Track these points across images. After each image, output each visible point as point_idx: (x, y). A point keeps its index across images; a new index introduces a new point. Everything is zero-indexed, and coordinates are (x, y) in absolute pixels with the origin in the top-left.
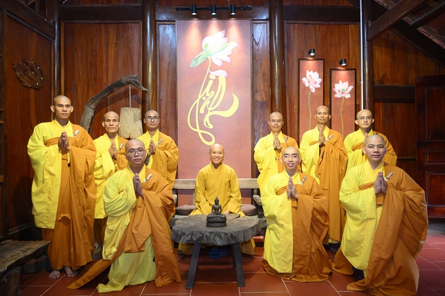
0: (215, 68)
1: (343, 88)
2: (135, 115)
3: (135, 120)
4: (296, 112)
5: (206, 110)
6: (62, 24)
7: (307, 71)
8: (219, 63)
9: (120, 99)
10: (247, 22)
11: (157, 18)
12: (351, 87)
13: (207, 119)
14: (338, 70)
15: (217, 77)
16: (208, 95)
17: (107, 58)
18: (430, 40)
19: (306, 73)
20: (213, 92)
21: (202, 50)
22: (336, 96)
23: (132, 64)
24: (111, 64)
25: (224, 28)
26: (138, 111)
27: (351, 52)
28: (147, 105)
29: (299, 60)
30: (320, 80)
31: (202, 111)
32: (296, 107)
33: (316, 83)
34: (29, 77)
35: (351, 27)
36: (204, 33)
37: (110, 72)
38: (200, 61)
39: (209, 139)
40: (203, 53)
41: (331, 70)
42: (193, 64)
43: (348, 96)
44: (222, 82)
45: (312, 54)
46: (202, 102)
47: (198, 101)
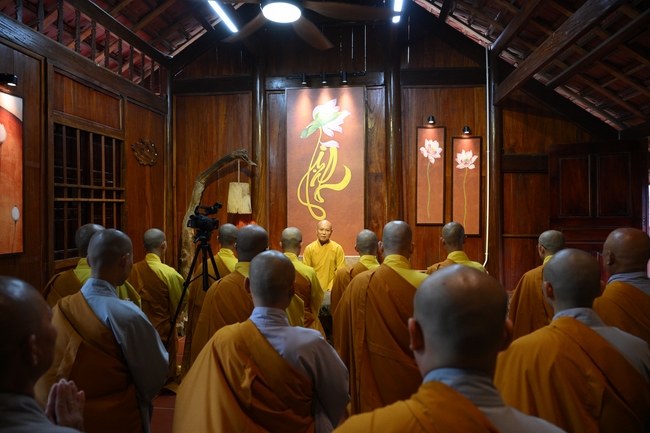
0: (326, 139)
1: (466, 158)
2: (243, 190)
3: (243, 195)
4: (413, 184)
5: (317, 183)
6: (175, 97)
7: (426, 141)
8: (330, 133)
9: (230, 172)
10: (360, 90)
11: (267, 88)
12: (476, 157)
13: (317, 193)
14: (462, 138)
15: (328, 148)
16: (318, 167)
17: (217, 130)
18: (571, 102)
19: (424, 142)
20: (324, 164)
21: (312, 120)
22: (458, 166)
23: (242, 135)
24: (221, 137)
25: (336, 97)
26: (246, 186)
27: (476, 118)
28: (257, 178)
29: (417, 128)
30: (440, 150)
31: (312, 185)
32: (413, 180)
33: (436, 152)
34: (145, 156)
35: (477, 90)
36: (314, 102)
37: (220, 145)
38: (311, 131)
39: (319, 213)
40: (314, 123)
41: (453, 138)
42: (303, 135)
43: (472, 167)
44: (334, 154)
45: (431, 122)
46: (312, 174)
47: (308, 173)
